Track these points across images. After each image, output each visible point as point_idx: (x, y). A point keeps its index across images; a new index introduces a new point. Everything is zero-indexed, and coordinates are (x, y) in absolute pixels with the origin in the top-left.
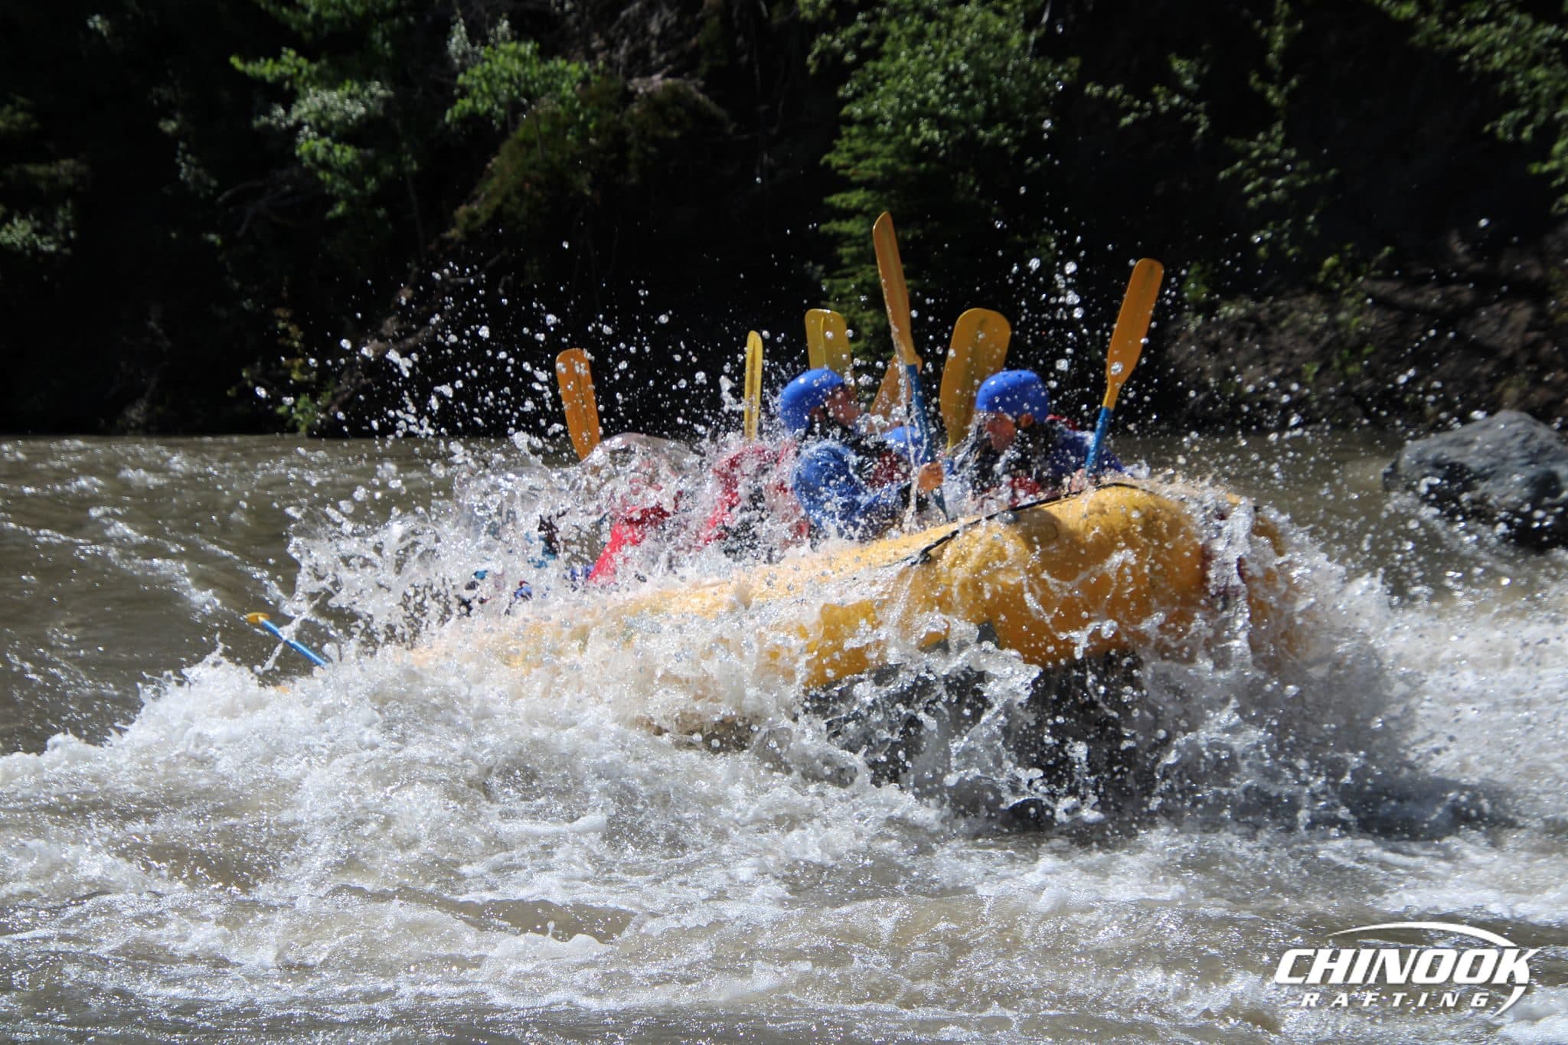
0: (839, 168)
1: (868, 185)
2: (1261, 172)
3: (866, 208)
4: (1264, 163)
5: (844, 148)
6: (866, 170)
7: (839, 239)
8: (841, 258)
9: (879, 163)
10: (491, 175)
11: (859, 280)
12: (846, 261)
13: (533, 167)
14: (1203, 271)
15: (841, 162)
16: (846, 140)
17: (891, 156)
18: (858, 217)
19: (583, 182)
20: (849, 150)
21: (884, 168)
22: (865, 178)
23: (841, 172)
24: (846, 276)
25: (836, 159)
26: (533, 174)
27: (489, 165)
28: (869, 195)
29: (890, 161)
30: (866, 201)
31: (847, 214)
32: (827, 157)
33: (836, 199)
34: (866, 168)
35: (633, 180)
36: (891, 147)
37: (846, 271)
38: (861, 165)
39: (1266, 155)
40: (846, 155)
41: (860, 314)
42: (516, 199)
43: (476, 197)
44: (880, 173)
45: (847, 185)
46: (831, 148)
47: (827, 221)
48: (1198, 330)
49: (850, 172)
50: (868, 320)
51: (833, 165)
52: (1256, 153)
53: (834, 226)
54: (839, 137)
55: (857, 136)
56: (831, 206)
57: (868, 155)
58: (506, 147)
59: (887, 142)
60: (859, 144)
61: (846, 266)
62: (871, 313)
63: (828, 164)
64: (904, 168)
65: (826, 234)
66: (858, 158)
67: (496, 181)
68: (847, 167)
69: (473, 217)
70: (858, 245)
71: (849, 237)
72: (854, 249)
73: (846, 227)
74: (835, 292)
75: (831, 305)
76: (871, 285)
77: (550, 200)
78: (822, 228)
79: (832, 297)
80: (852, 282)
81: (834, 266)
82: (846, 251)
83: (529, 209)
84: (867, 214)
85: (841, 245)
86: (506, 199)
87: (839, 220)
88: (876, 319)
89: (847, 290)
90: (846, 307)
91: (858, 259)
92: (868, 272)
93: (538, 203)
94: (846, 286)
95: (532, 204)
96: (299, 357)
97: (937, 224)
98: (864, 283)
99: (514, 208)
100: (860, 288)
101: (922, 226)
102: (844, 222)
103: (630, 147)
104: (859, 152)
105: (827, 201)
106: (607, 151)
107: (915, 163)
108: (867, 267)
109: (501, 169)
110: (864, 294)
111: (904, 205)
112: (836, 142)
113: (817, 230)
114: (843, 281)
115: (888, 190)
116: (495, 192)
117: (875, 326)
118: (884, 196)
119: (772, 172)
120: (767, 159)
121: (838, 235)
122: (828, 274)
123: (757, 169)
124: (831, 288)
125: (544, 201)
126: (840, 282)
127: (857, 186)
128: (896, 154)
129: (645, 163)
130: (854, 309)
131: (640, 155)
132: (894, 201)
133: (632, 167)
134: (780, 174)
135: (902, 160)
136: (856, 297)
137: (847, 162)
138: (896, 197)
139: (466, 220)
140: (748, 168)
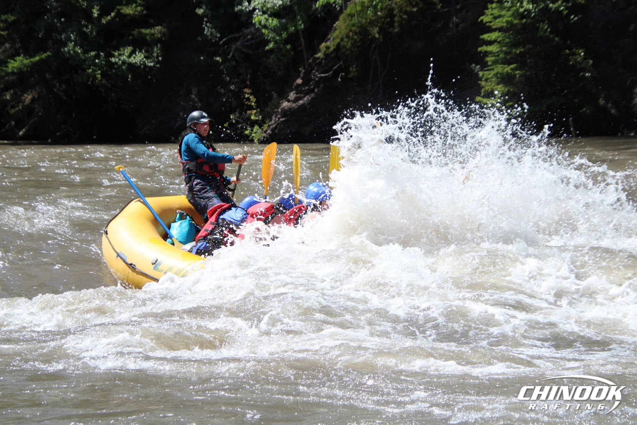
0: (487, 22)
1: (500, 30)
3: (499, 40)
5: (489, 14)
7: (486, 54)
8: (487, 62)
9: (505, 19)
10: (336, 29)
11: (496, 72)
12: (489, 63)
13: (353, 25)
15: (488, 20)
16: (490, 10)
17: (510, 17)
18: (496, 44)
19: (375, 32)
20: (491, 14)
21: (507, 22)
22: (499, 27)
23: (488, 24)
24: (489, 70)
25: (486, 19)
26: (353, 28)
27: (335, 25)
28: (500, 34)
29: (510, 19)
30: (499, 37)
31: (490, 43)
32: (481, 18)
33: (486, 36)
34: (499, 22)
35: (397, 30)
36: (510, 13)
37: (490, 68)
38: (497, 21)
40: (490, 17)
42: (346, 40)
43: (329, 39)
44: (505, 24)
45: (490, 30)
46: (483, 14)
47: (482, 46)
49: (492, 24)
51: (484, 21)
53: (484, 48)
54: (487, 9)
55: (495, 8)
56: (483, 39)
57: (500, 16)
58: (342, 17)
59: (509, 10)
60: (496, 12)
61: (489, 66)
63: (482, 21)
64: (516, 22)
65: (480, 52)
66: (495, 18)
67: (337, 32)
68: (491, 22)
69: (328, 48)
70: (495, 56)
71: (491, 52)
72: (493, 58)
73: (490, 48)
74: (485, 77)
75: (483, 83)
76: (501, 74)
77: (361, 40)
78: (479, 49)
79: (483, 79)
80: (492, 73)
81: (484, 66)
82: (490, 59)
83: (352, 44)
84: (499, 42)
85: (487, 56)
86: (342, 40)
87: (487, 45)
88: (503, 89)
89: (490, 76)
90: (489, 84)
91: (495, 62)
92: (499, 68)
93: (356, 41)
94: (489, 74)
95: (353, 41)
96: (254, 109)
97: (530, 46)
98: (497, 73)
99: (345, 44)
100: (496, 75)
101: (524, 47)
102: (489, 46)
103: (395, 16)
104: (496, 15)
105: (481, 37)
106: (386, 18)
107: (521, 19)
108: (499, 66)
109: (340, 27)
110: (498, 78)
111: (516, 38)
112: (486, 11)
113: (477, 50)
114: (489, 72)
115: (509, 32)
116: (337, 37)
117: (503, 92)
118: (507, 34)
119: (457, 25)
120: (455, 19)
121: (486, 52)
122: (482, 69)
123: (451, 24)
124: (483, 76)
125: (358, 40)
126: (487, 73)
127: (495, 30)
128: (513, 15)
129: (402, 23)
130: (493, 84)
131: (400, 19)
132: (511, 36)
133: (396, 24)
134: (461, 26)
135: (515, 18)
136: (494, 79)
137: (490, 20)
138: (512, 34)
139: (325, 49)
140: (447, 23)
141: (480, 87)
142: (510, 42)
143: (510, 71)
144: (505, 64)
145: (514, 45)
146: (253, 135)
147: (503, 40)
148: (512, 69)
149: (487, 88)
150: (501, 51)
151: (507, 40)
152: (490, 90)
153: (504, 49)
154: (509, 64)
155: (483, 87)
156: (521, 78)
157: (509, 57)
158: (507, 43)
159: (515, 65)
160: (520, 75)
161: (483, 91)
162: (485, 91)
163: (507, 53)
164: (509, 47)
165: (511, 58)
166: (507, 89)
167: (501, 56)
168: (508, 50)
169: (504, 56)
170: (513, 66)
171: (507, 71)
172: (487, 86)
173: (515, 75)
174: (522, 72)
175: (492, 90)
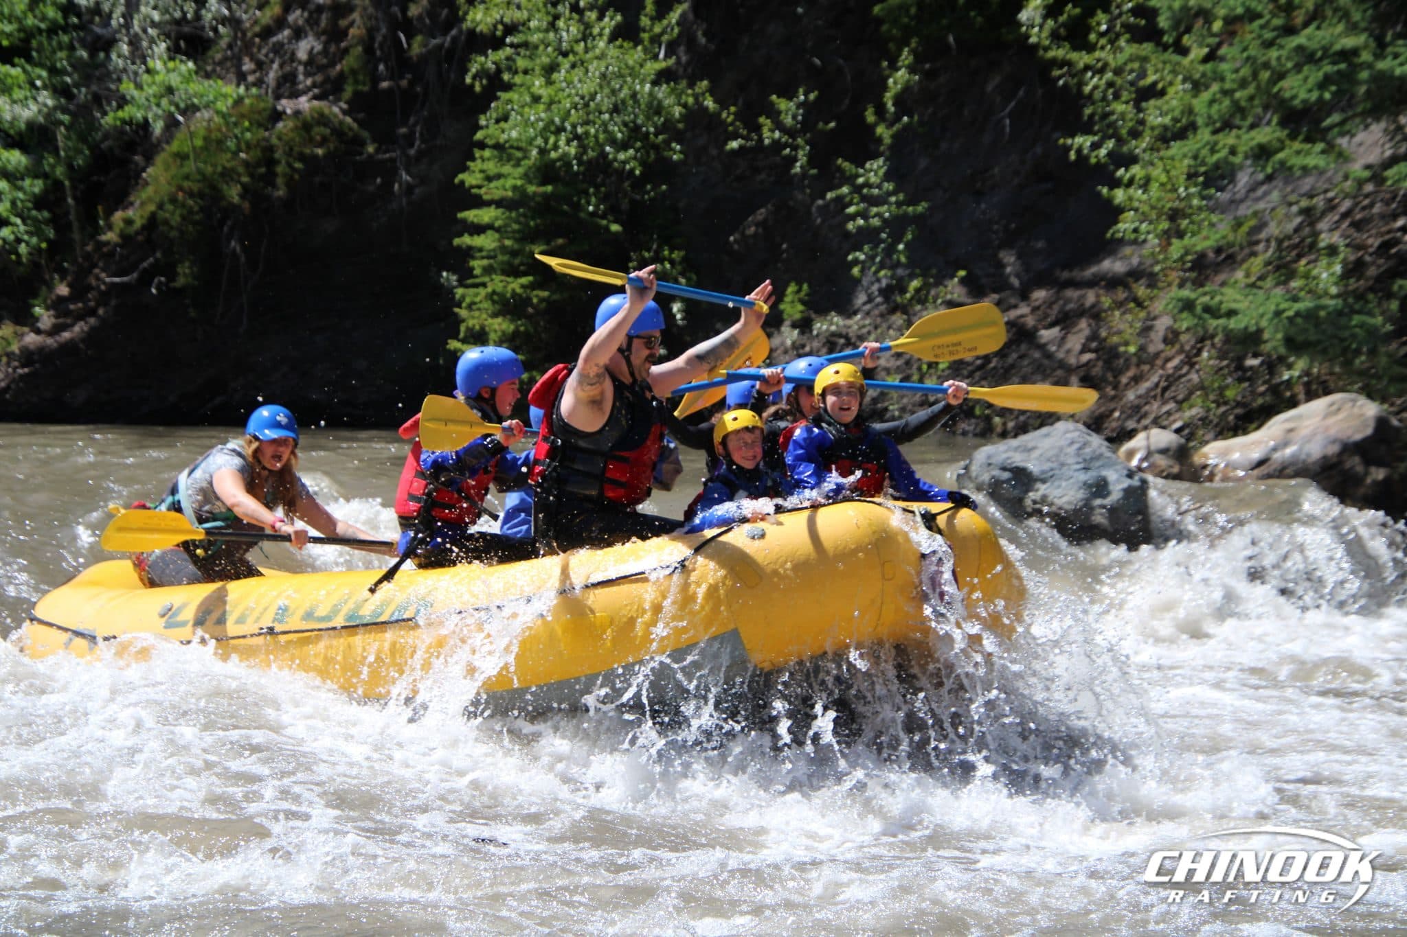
0: (472, 187)
1: (499, 203)
2: (864, 199)
3: (497, 224)
4: (865, 191)
5: (477, 170)
6: (494, 191)
7: (469, 252)
8: (472, 269)
9: (510, 183)
10: (147, 184)
11: (489, 290)
12: (477, 272)
13: (187, 177)
14: (799, 291)
15: (474, 182)
16: (479, 161)
17: (520, 178)
18: (490, 232)
19: (233, 193)
20: (482, 171)
21: (515, 188)
22: (496, 197)
23: (474, 191)
24: (476, 286)
25: (470, 178)
26: (186, 184)
27: (144, 175)
28: (500, 211)
29: (519, 183)
30: (497, 218)
31: (479, 229)
32: (461, 176)
33: (471, 215)
34: (497, 188)
35: (281, 193)
36: (521, 170)
37: (477, 281)
38: (492, 185)
39: (867, 185)
40: (480, 176)
41: (490, 321)
42: (169, 207)
43: (132, 204)
44: (510, 194)
45: (479, 203)
46: (465, 169)
47: (460, 235)
48: (794, 343)
49: (483, 191)
50: (496, 327)
51: (467, 185)
52: (861, 180)
53: (467, 240)
54: (473, 159)
55: (489, 159)
56: (464, 221)
57: (499, 176)
58: (160, 159)
59: (517, 165)
60: (492, 167)
61: (476, 277)
62: (500, 320)
63: (462, 182)
64: (531, 189)
65: (459, 248)
66: (489, 179)
67: (150, 190)
68: (480, 187)
69: (129, 222)
70: (488, 257)
71: (481, 250)
72: (485, 262)
73: (478, 241)
74: (468, 300)
75: (463, 313)
76: (502, 295)
77: (202, 209)
78: (457, 241)
79: (464, 305)
80: (483, 291)
81: (465, 275)
82: (477, 265)
83: (183, 218)
84: (498, 230)
85: (474, 258)
86: (161, 206)
87: (471, 235)
88: (505, 326)
89: (477, 299)
90: (477, 314)
91: (488, 270)
92: (498, 283)
93: (191, 212)
94: (477, 295)
95: (185, 212)
97: (560, 241)
98: (494, 292)
99: (167, 215)
100: (490, 296)
101: (548, 243)
102: (476, 237)
103: (278, 162)
104: (491, 173)
105: (461, 215)
106: (258, 164)
107: (544, 183)
108: (497, 278)
109: (156, 179)
110: (494, 302)
111: (532, 223)
112: (470, 164)
113: (451, 243)
114: (475, 290)
115: (517, 209)
116: (150, 200)
117: (503, 332)
118: (514, 214)
119: (409, 189)
120: (406, 177)
121: (470, 248)
122: (461, 283)
123: (396, 186)
124: (463, 297)
125: (196, 208)
126: (472, 291)
127: (488, 204)
128: (526, 176)
129: (292, 178)
130: (484, 316)
131: (288, 170)
132: (522, 219)
133: (280, 181)
134: (417, 191)
135: (530, 182)
136: (486, 305)
137: (479, 182)
138: (524, 215)
139: (121, 224)
140: (388, 185)
141: (458, 321)
142: (518, 231)
143: (519, 290)
144: (508, 276)
145: (527, 237)
147: (506, 225)
148: (523, 286)
149: (471, 323)
150: (502, 247)
151: (516, 227)
152: (477, 327)
153: (508, 243)
154: (518, 274)
155: (463, 321)
156: (544, 305)
157: (517, 261)
158: (514, 232)
159: (530, 278)
160: (542, 300)
161: (463, 328)
162: (468, 329)
163: (514, 253)
164: (516, 240)
165: (522, 264)
166: (512, 327)
167: (500, 258)
168: (516, 246)
169: (506, 258)
170: (525, 280)
171: (513, 290)
172: (473, 318)
173: (529, 299)
174: (545, 294)
175: (483, 328)
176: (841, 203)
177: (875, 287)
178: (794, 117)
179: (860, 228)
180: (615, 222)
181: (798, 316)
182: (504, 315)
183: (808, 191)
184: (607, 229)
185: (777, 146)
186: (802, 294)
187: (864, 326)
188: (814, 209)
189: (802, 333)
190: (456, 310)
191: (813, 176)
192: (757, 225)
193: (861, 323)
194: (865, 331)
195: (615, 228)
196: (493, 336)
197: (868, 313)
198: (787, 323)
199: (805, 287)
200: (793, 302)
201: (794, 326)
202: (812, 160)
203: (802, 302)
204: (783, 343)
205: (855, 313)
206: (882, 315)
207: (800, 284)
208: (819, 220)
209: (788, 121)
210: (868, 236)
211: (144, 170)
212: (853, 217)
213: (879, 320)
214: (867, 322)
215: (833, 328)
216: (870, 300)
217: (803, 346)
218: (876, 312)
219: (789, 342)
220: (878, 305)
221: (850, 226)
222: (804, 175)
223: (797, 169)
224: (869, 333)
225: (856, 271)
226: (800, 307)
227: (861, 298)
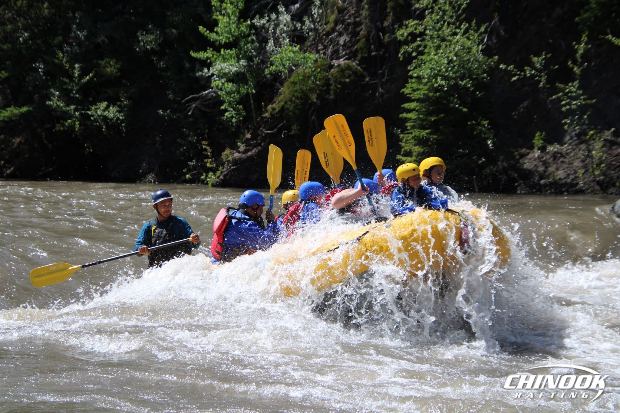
1: (418, 100)
2: (569, 98)
3: (417, 109)
4: (570, 94)
5: (409, 87)
7: (406, 120)
8: (407, 127)
9: (422, 92)
10: (281, 94)
11: (413, 135)
12: (409, 128)
13: (296, 91)
14: (541, 135)
15: (408, 92)
16: (410, 84)
17: (427, 90)
18: (414, 112)
19: (314, 97)
20: (411, 88)
21: (424, 94)
22: (417, 98)
23: (408, 95)
24: (408, 133)
25: (406, 91)
26: (296, 94)
27: (280, 91)
28: (418, 104)
29: (426, 92)
30: (417, 106)
31: (409, 111)
32: (403, 90)
33: (406, 105)
34: (417, 94)
35: (332, 97)
36: (427, 87)
38: (415, 93)
39: (570, 92)
41: (414, 147)
42: (289, 103)
43: (275, 102)
44: (422, 96)
45: (410, 100)
46: (404, 87)
47: (402, 113)
48: (539, 156)
49: (411, 95)
50: (416, 150)
51: (405, 93)
52: (567, 90)
53: (405, 115)
54: (408, 83)
55: (414, 83)
56: (404, 108)
57: (418, 90)
58: (286, 84)
59: (425, 85)
60: (415, 86)
61: (408, 130)
62: (417, 147)
63: (403, 92)
64: (431, 94)
65: (401, 118)
66: (414, 91)
67: (282, 96)
68: (410, 94)
69: (274, 109)
70: (413, 122)
71: (410, 119)
73: (409, 115)
74: (405, 139)
75: (403, 144)
76: (418, 137)
77: (301, 104)
78: (401, 116)
79: (403, 141)
80: (411, 136)
81: (404, 130)
82: (409, 124)
83: (295, 107)
84: (417, 111)
85: (407, 122)
86: (286, 103)
87: (407, 113)
88: (419, 150)
89: (409, 139)
90: (408, 145)
91: (413, 127)
92: (417, 132)
93: (297, 105)
94: (408, 137)
95: (295, 105)
96: (210, 158)
97: (442, 115)
98: (415, 136)
99: (288, 106)
100: (414, 138)
101: (437, 116)
103: (331, 85)
104: (415, 88)
105: (402, 106)
106: (323, 86)
107: (436, 93)
108: (417, 130)
109: (284, 92)
110: (415, 140)
111: (431, 108)
112: (406, 85)
113: (398, 116)
114: (408, 135)
115: (425, 102)
116: (282, 100)
117: (419, 152)
118: (424, 105)
119: (382, 95)
120: (381, 90)
121: (406, 118)
122: (402, 132)
123: (377, 94)
124: (403, 138)
125: (299, 104)
126: (406, 135)
127: (413, 101)
128: (428, 89)
129: (336, 91)
130: (411, 146)
131: (335, 88)
132: (427, 107)
133: (332, 92)
134: (386, 96)
135: (431, 92)
136: (412, 141)
137: (410, 92)
138: (428, 105)
139: (271, 110)
140: (374, 93)
141: (401, 147)
142: (426, 111)
143: (425, 135)
144: (421, 129)
145: (429, 114)
146: (208, 180)
147: (420, 109)
148: (427, 134)
149: (406, 148)
150: (419, 118)
151: (424, 109)
152: (408, 150)
153: (421, 116)
154: (424, 128)
155: (403, 147)
156: (435, 141)
157: (425, 123)
158: (423, 112)
159: (430, 130)
160: (434, 139)
161: (403, 150)
162: (405, 151)
163: (423, 120)
164: (425, 115)
165: (426, 124)
166: (422, 150)
167: (418, 122)
168: (424, 118)
169: (420, 122)
170: (428, 131)
171: (423, 135)
172: (407, 146)
173: (429, 138)
174: (435, 136)
175: (410, 150)
176: (559, 100)
177: (574, 133)
178: (541, 64)
179: (567, 110)
180: (464, 107)
181: (540, 145)
182: (419, 145)
183: (546, 94)
184: (461, 110)
185: (533, 76)
186: (543, 136)
187: (568, 149)
188: (548, 101)
189: (542, 152)
190: (400, 143)
191: (548, 88)
192: (524, 108)
193: (568, 148)
194: (569, 151)
195: (465, 110)
196: (415, 154)
197: (570, 144)
198: (536, 148)
199: (544, 133)
200: (538, 139)
201: (539, 149)
202: (548, 81)
203: (542, 139)
204: (534, 156)
205: (565, 144)
206: (576, 145)
207: (541, 132)
208: (550, 106)
209: (538, 66)
210: (571, 113)
211: (280, 89)
212: (565, 105)
213: (575, 147)
214: (570, 147)
215: (556, 149)
216: (571, 138)
217: (543, 157)
218: (574, 143)
219: (536, 156)
220: (575, 141)
221: (564, 109)
222: (544, 87)
223: (541, 85)
224: (571, 152)
225: (566, 127)
226: (541, 141)
227: (568, 138)
